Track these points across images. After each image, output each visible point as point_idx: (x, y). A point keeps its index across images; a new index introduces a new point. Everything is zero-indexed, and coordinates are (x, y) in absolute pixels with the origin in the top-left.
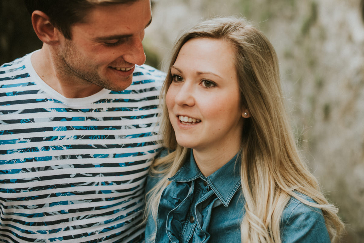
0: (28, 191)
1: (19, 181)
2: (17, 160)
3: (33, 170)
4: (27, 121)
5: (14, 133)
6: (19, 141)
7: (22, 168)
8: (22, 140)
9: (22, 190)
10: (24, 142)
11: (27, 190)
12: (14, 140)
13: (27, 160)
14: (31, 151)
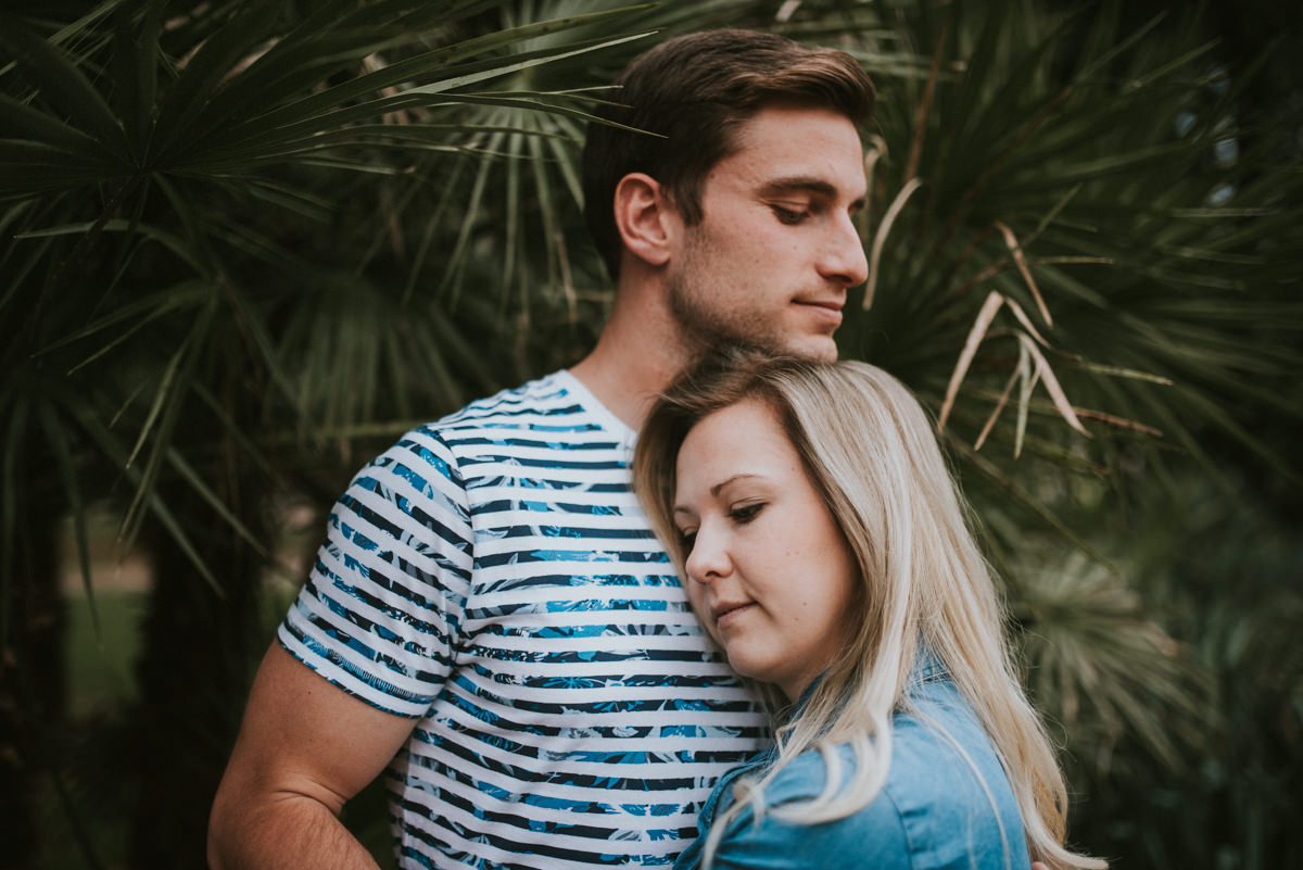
0: (623, 684)
1: (601, 657)
2: (593, 602)
3: (632, 630)
4: (604, 511)
5: (583, 536)
6: (593, 556)
7: (606, 624)
8: (600, 554)
9: (609, 682)
10: (606, 560)
11: (620, 682)
12: (583, 552)
13: (618, 606)
14: (622, 583)
